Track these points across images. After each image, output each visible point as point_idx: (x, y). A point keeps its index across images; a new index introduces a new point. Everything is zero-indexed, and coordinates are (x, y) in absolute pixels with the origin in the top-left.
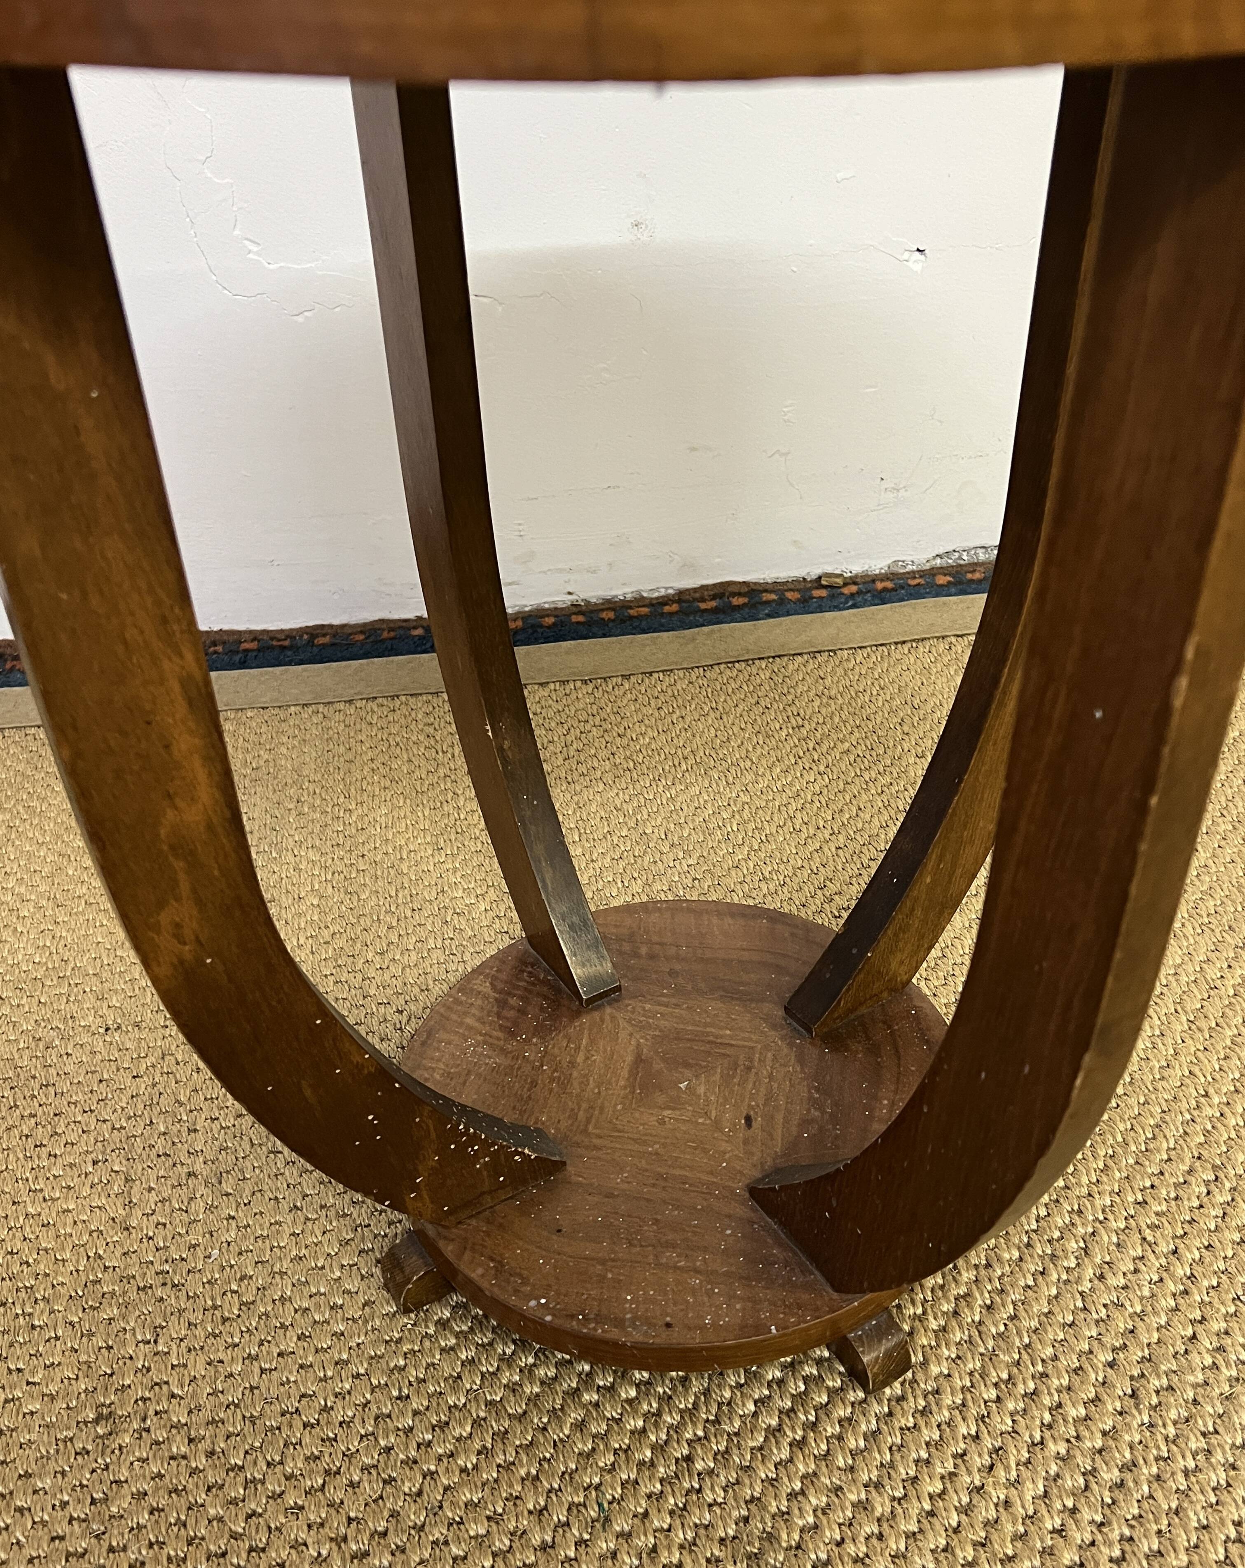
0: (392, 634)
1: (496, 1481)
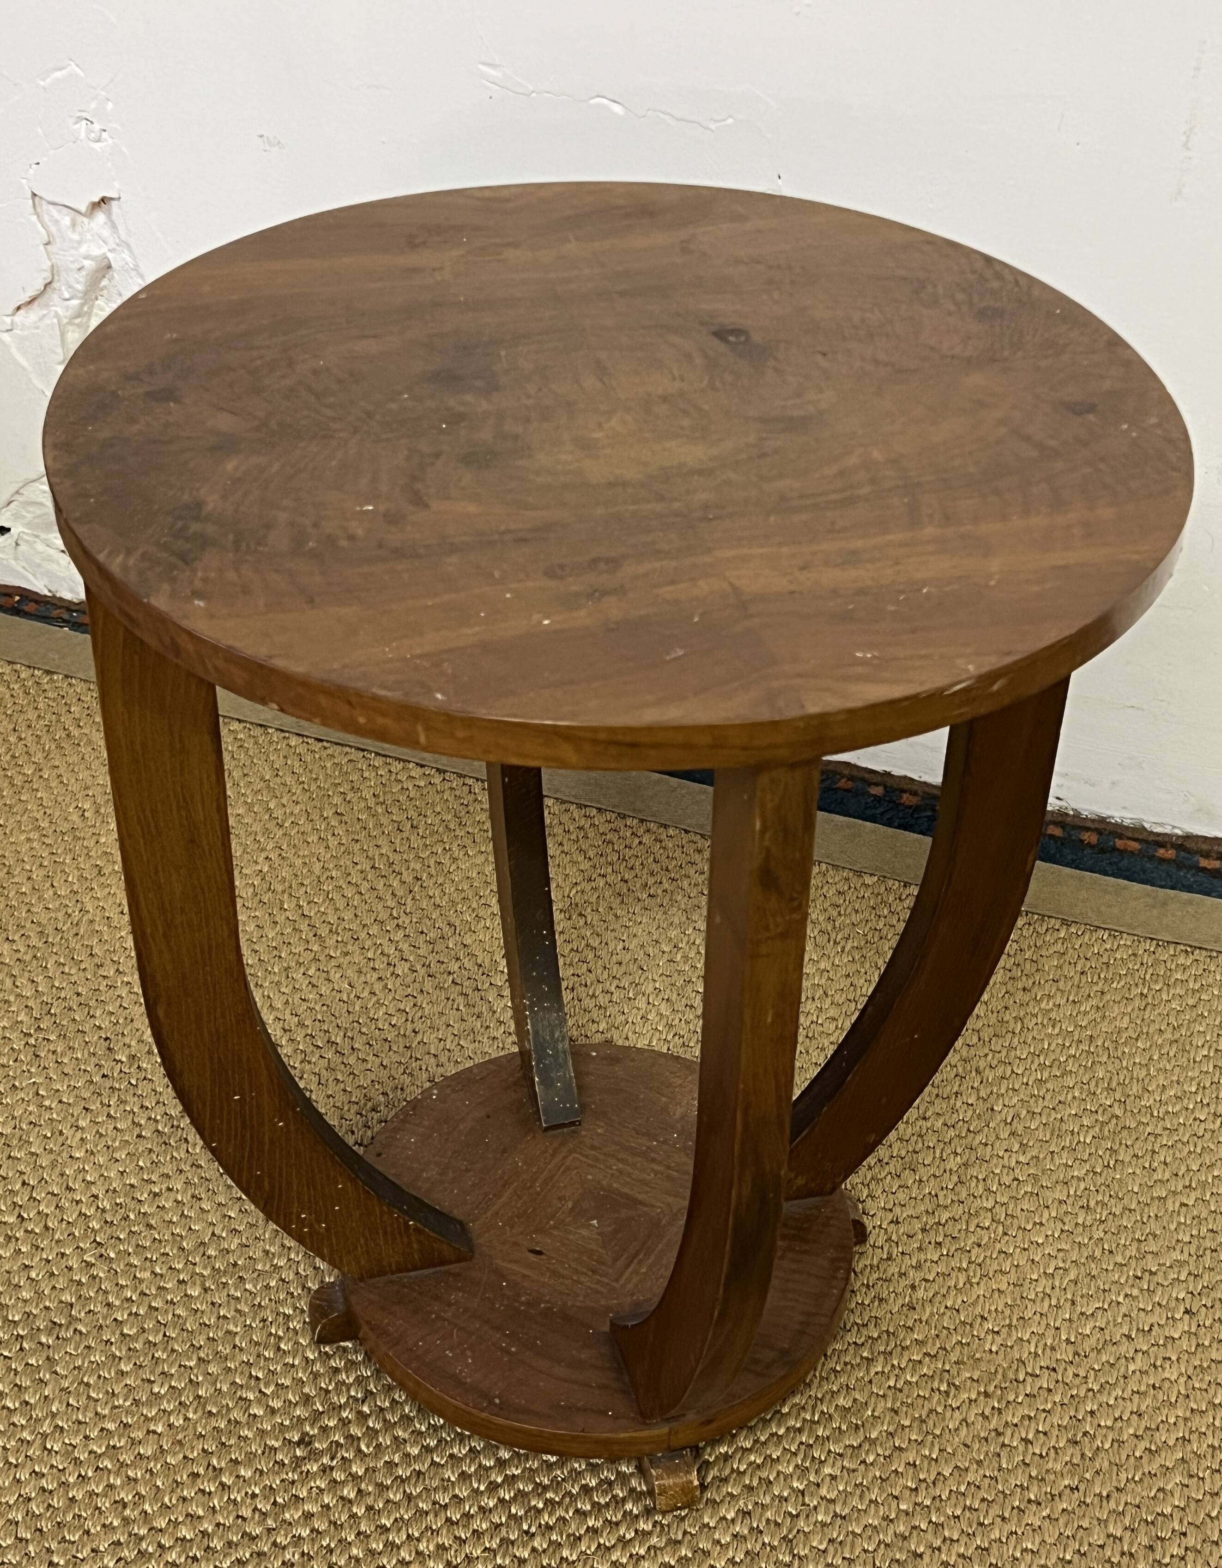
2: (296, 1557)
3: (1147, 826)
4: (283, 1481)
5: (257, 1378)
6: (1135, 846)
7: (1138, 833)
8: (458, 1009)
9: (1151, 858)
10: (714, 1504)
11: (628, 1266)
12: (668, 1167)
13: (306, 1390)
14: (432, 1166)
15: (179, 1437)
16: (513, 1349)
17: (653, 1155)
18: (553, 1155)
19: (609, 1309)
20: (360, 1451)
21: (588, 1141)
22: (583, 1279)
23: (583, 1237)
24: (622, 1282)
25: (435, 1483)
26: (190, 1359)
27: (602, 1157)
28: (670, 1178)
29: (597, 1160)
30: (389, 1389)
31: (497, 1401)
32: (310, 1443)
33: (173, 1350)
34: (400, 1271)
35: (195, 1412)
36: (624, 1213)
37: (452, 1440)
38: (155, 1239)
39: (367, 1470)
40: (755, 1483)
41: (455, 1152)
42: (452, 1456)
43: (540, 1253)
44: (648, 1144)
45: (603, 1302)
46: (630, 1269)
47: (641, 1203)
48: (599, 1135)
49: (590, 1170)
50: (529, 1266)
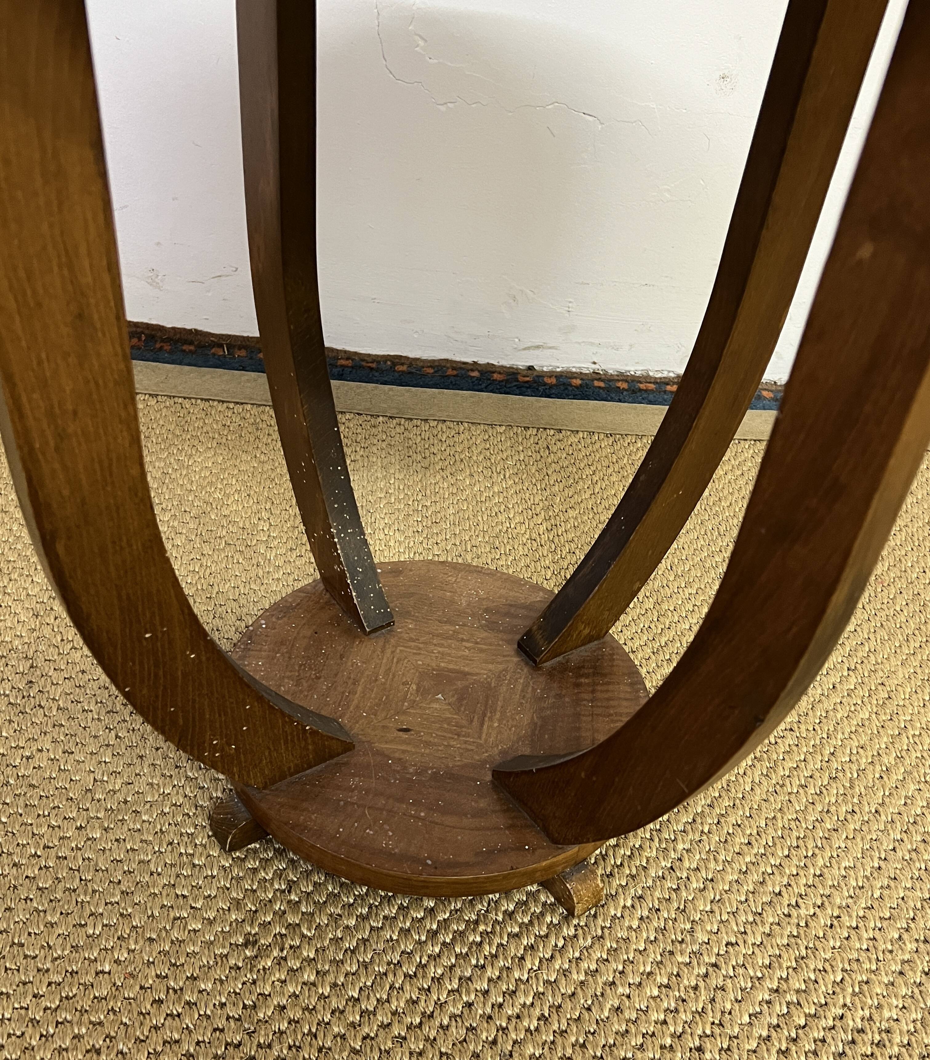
0: (455, 372)
1: (553, 1042)
2: (285, 1052)
3: (651, 374)
4: (244, 983)
5: (184, 897)
6: (652, 386)
7: (647, 379)
8: (238, 563)
9: (665, 392)
10: (613, 897)
11: (482, 725)
12: (477, 643)
13: (234, 895)
14: (286, 681)
15: (129, 970)
16: (422, 814)
17: (460, 636)
18: (383, 652)
19: (484, 762)
20: (303, 936)
21: (406, 636)
22: (452, 743)
23: (436, 709)
24: (484, 736)
25: (381, 946)
26: (113, 895)
27: (421, 646)
28: (481, 651)
29: (420, 649)
30: (308, 874)
31: (429, 862)
32: (256, 942)
33: (94, 891)
34: (297, 772)
35: (136, 942)
37: (380, 903)
38: (41, 796)
39: (317, 950)
40: (634, 871)
41: (301, 665)
42: (385, 918)
43: (406, 730)
44: (453, 628)
45: (477, 758)
46: (485, 727)
47: (469, 674)
48: (410, 629)
49: (418, 657)
50: (404, 742)
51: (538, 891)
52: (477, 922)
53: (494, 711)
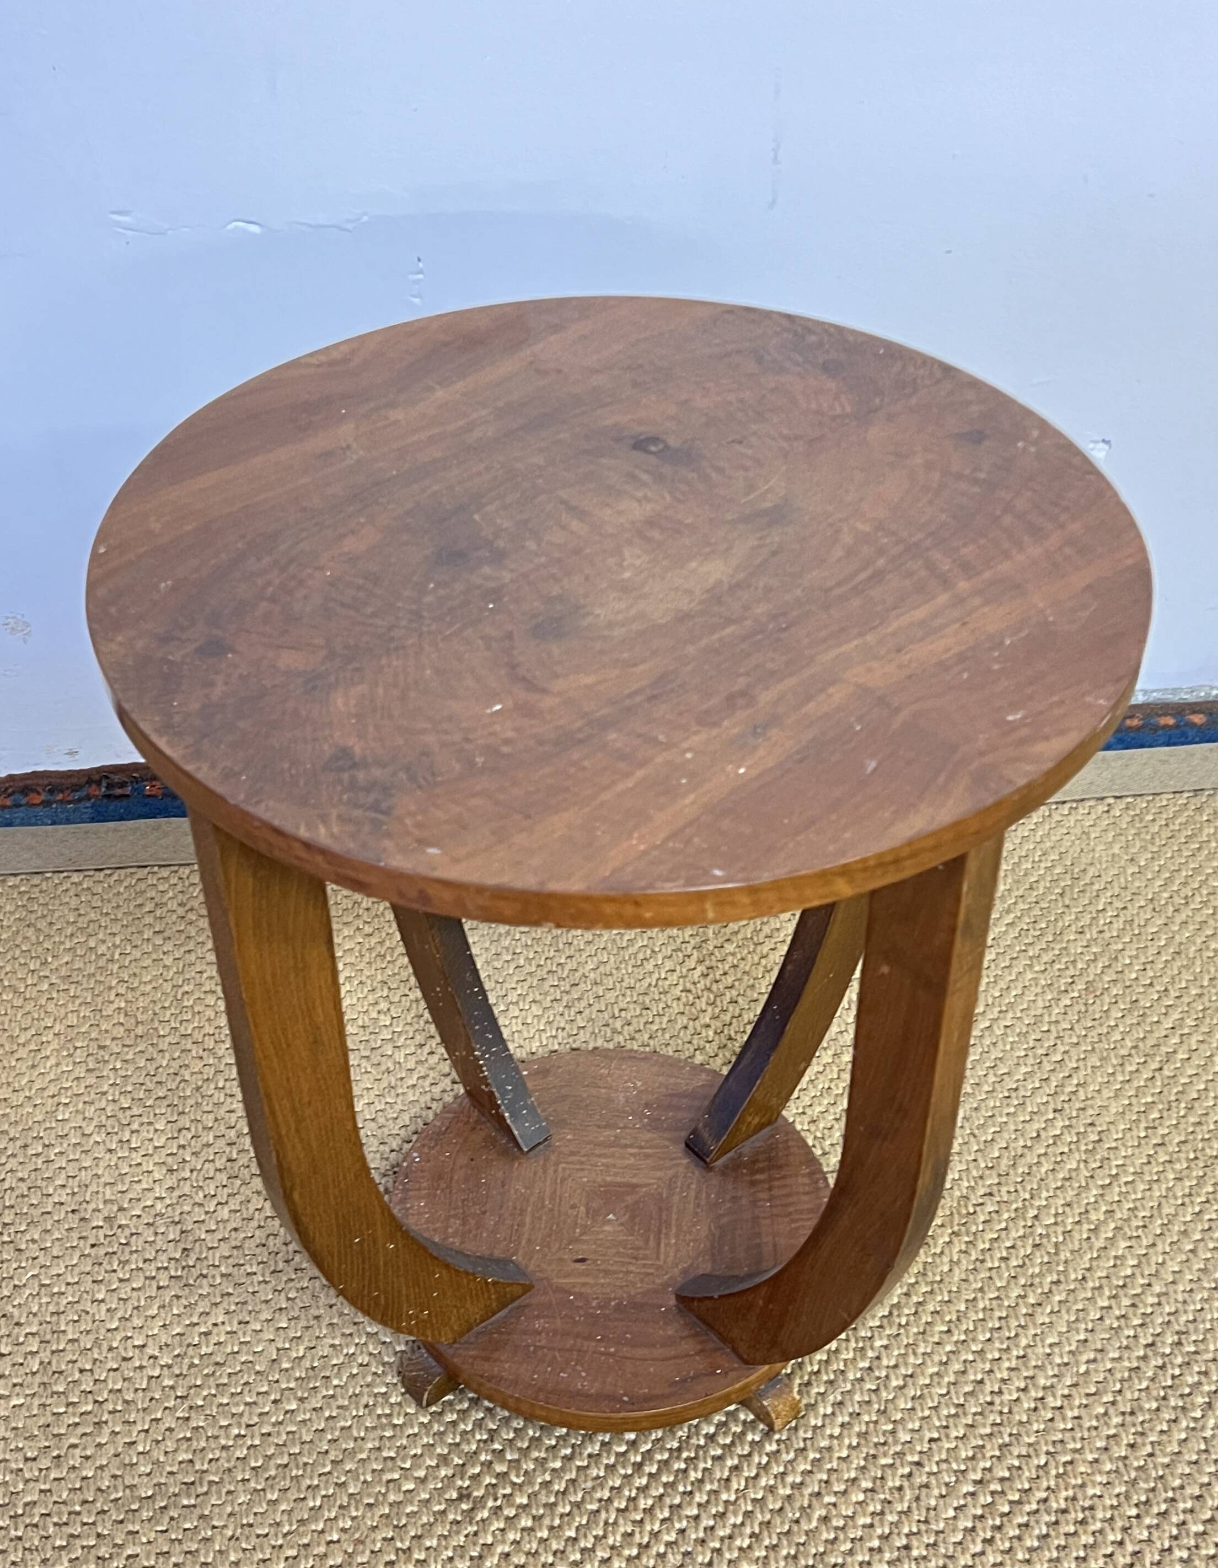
4: (466, 1536)
5: (392, 1458)
10: (811, 1407)
11: (659, 1244)
12: (642, 1147)
13: (439, 1450)
14: (452, 1220)
15: (357, 1536)
16: (612, 1350)
17: (623, 1141)
18: (545, 1172)
19: (665, 1285)
20: (515, 1484)
21: (565, 1150)
22: (631, 1268)
23: (610, 1232)
24: (662, 1257)
25: (589, 1484)
26: (324, 1466)
27: (584, 1159)
28: (647, 1156)
29: (582, 1163)
30: (506, 1421)
31: (625, 1399)
32: (469, 1496)
33: (305, 1464)
34: (482, 1321)
35: (357, 1509)
36: (629, 1199)
37: (583, 1442)
39: (529, 1497)
41: (463, 1201)
42: (590, 1456)
43: (582, 1260)
44: (613, 1133)
45: (658, 1281)
46: (662, 1245)
47: (637, 1186)
48: (569, 1140)
49: (581, 1174)
50: (582, 1274)
51: (737, 1410)
52: (679, 1450)
53: (668, 1225)
